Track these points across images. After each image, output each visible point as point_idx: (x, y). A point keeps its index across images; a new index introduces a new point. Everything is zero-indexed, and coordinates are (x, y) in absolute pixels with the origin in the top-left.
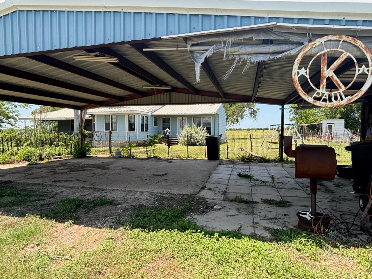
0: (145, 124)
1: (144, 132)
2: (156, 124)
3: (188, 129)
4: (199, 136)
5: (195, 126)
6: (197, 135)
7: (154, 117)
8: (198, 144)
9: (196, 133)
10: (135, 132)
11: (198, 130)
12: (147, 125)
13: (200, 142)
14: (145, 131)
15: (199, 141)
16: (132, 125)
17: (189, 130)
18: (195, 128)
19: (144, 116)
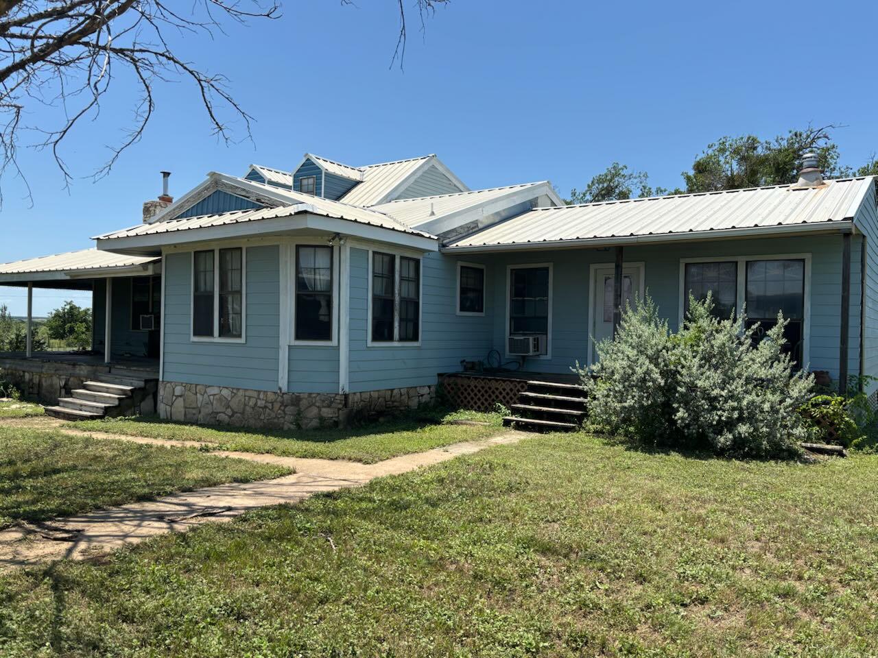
0: (402, 300)
1: (396, 344)
2: (472, 299)
3: (646, 330)
4: (737, 386)
5: (701, 310)
6: (717, 376)
7: (460, 264)
8: (725, 439)
9: (707, 358)
10: (334, 343)
11: (720, 339)
12: (412, 305)
13: (743, 429)
14: (401, 339)
15: (730, 425)
16: (319, 305)
17: (656, 336)
18: (704, 323)
19: (398, 254)
